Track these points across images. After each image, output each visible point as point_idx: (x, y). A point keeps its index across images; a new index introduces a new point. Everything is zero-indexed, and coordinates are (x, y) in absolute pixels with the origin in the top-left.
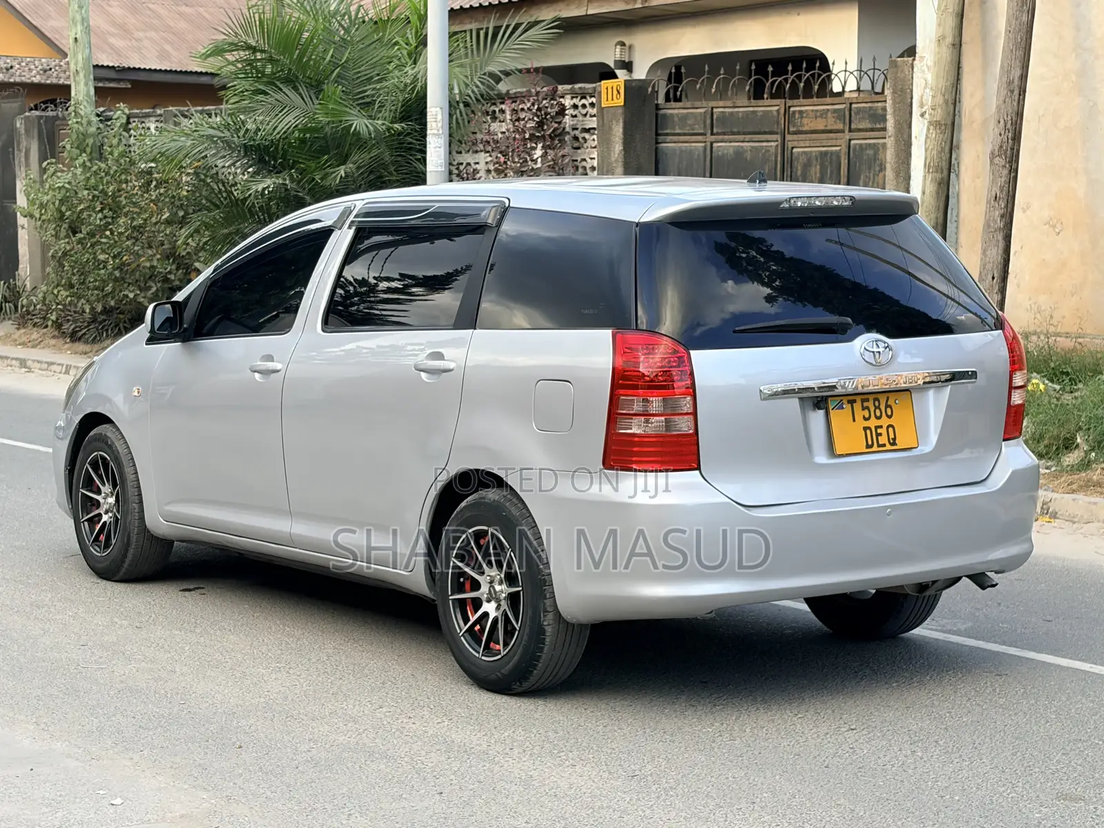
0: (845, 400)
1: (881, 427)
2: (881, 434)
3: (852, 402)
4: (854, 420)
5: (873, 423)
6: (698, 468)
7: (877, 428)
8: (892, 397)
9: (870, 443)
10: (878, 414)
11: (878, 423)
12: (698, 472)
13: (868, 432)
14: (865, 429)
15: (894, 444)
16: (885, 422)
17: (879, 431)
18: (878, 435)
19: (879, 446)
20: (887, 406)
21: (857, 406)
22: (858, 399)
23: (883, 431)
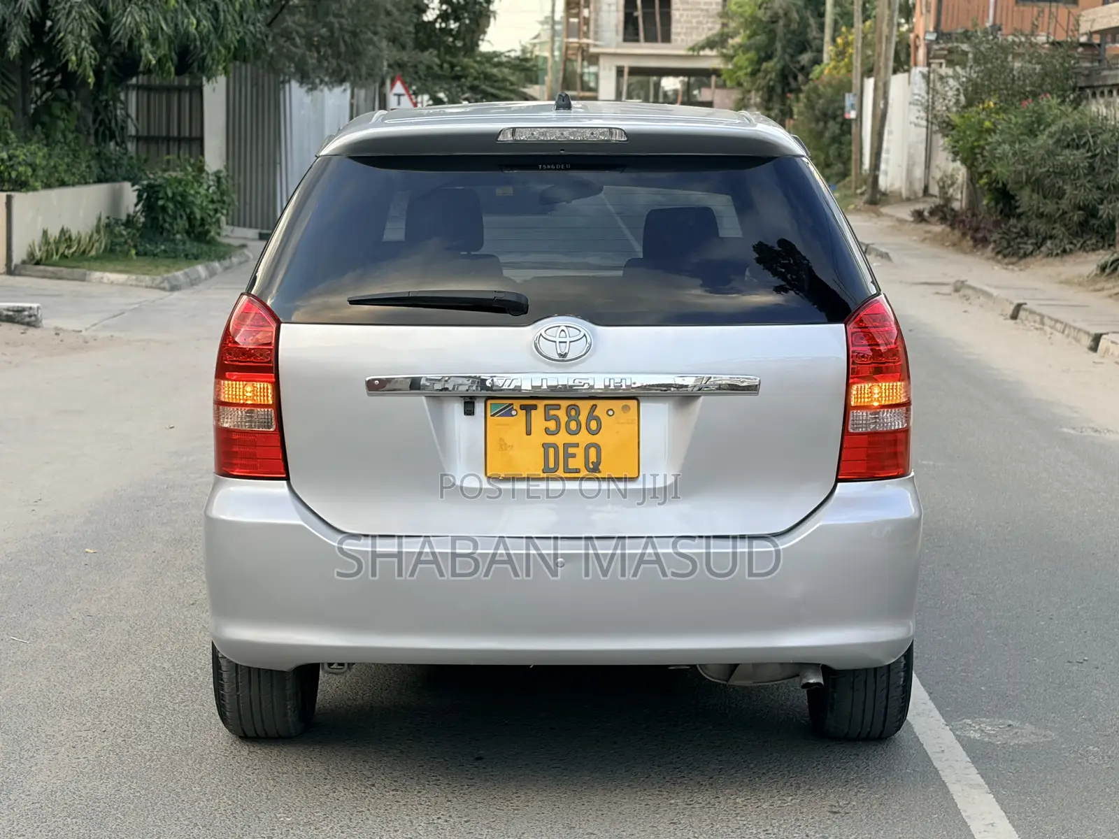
0: (517, 404)
1: (577, 445)
2: (574, 456)
3: (528, 409)
4: (529, 433)
5: (562, 438)
6: (287, 479)
7: (566, 446)
8: (602, 406)
9: (552, 465)
10: (573, 425)
11: (573, 439)
12: (285, 482)
13: (551, 451)
14: (546, 446)
15: (596, 469)
16: (584, 438)
17: (571, 450)
18: (568, 456)
19: (567, 470)
20: (591, 416)
21: (537, 415)
22: (541, 404)
23: (580, 452)
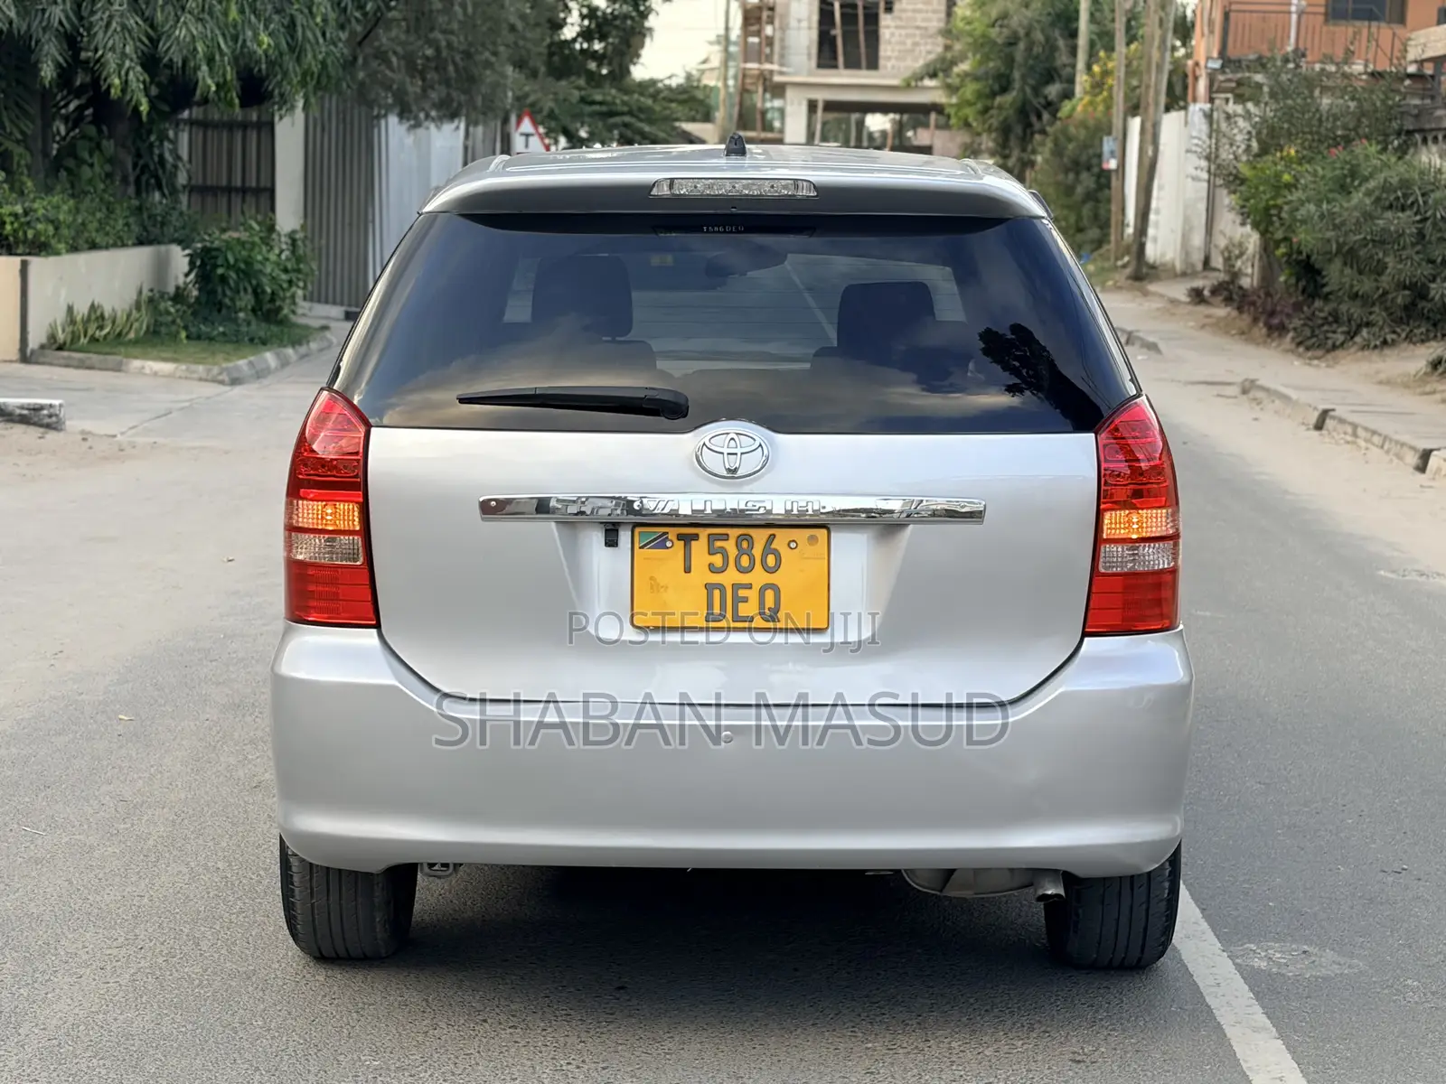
0: (672, 533)
1: (749, 586)
2: (745, 600)
3: (687, 539)
4: (688, 570)
5: (731, 577)
6: (378, 626)
7: (736, 587)
8: (783, 536)
9: (717, 610)
10: (745, 561)
11: (744, 579)
12: (374, 631)
13: (717, 593)
14: (709, 588)
15: (773, 618)
16: (758, 577)
17: (742, 593)
18: (737, 600)
19: (736, 618)
20: (768, 550)
21: (699, 548)
22: (704, 533)
23: (753, 595)
